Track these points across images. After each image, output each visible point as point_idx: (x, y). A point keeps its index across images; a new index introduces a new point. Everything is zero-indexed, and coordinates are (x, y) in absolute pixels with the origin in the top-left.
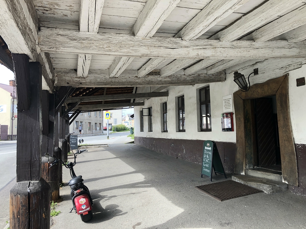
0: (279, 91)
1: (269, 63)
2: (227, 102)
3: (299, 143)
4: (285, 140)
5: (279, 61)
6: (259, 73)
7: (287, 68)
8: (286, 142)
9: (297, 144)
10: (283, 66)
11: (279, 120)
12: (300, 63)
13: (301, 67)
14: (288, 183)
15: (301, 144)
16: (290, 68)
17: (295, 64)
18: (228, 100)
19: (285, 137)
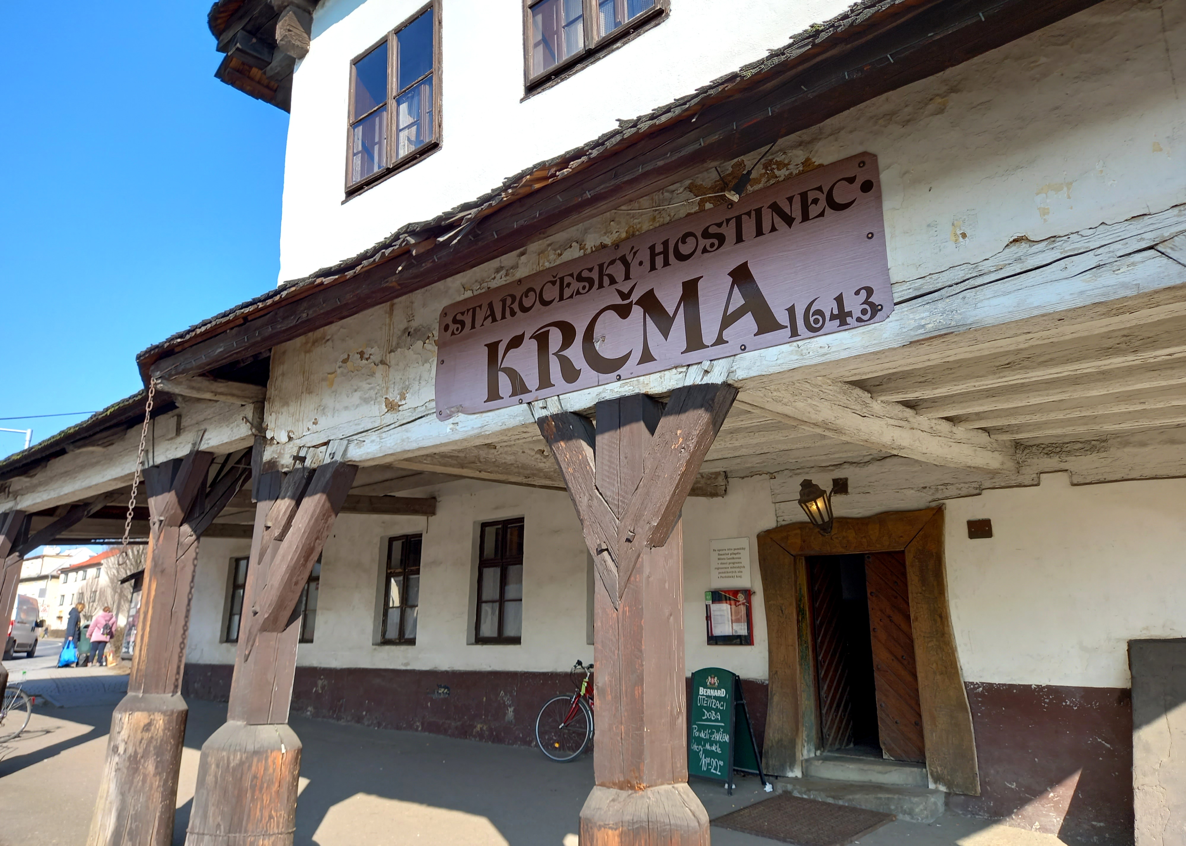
0: (913, 543)
1: (883, 470)
2: (729, 556)
3: (976, 680)
4: (935, 673)
5: (915, 469)
6: (849, 491)
7: (940, 492)
8: (938, 677)
9: (972, 683)
10: (928, 485)
11: (916, 619)
12: (975, 485)
13: (980, 494)
14: (949, 788)
15: (982, 683)
16: (947, 493)
17: (962, 485)
18: (730, 552)
19: (935, 665)
